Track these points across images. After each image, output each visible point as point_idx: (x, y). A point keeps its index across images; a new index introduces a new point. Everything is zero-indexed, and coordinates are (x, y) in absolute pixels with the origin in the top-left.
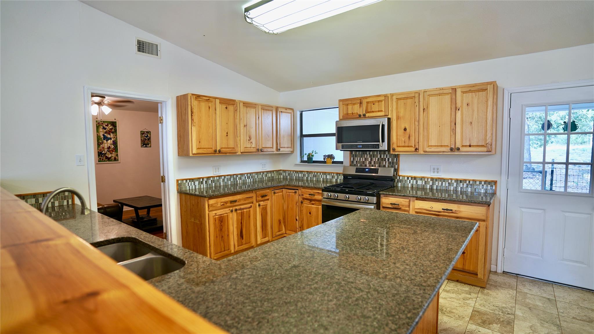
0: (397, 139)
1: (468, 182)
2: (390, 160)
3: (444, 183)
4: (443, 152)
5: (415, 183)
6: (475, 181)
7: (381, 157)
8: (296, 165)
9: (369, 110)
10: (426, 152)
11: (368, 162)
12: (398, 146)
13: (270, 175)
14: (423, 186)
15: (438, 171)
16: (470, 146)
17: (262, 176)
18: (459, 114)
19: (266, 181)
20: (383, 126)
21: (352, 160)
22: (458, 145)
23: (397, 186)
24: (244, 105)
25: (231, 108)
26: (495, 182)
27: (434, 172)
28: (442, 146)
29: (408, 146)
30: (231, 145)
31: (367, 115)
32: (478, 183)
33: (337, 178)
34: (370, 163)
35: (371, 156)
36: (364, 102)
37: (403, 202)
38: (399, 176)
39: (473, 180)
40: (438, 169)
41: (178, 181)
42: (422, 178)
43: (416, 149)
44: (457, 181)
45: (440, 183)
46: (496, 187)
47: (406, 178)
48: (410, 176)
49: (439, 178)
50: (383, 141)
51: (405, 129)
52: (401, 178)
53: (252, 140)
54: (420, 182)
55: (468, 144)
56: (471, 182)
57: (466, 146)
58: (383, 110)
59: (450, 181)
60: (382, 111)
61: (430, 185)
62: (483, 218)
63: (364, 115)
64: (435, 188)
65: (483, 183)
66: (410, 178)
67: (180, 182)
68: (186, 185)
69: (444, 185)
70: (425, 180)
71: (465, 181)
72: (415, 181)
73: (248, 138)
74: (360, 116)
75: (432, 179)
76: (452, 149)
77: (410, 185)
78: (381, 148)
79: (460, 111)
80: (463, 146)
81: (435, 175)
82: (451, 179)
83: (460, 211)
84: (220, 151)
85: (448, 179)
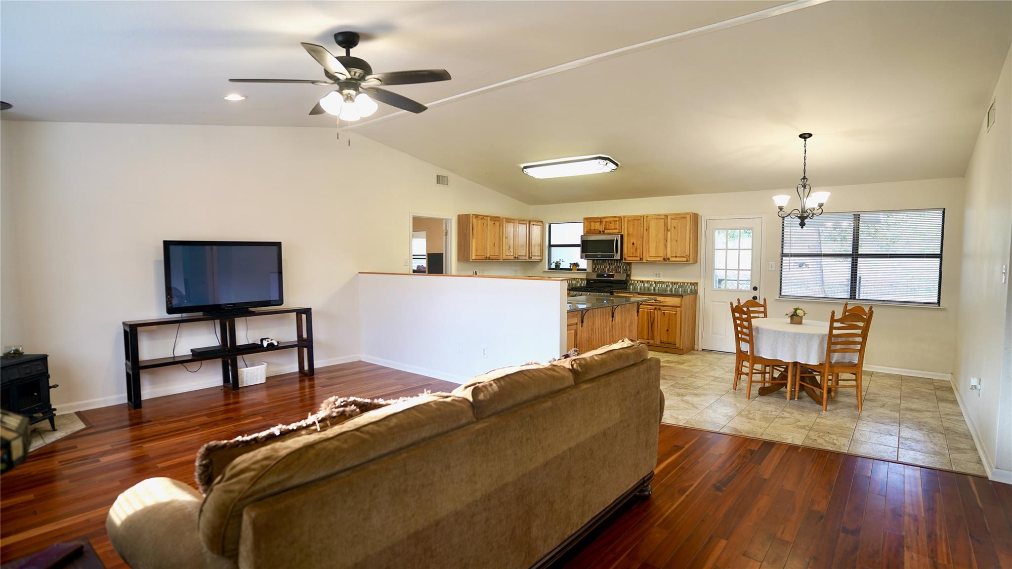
0: (627, 251)
1: (679, 284)
2: (624, 268)
4: (659, 261)
5: (643, 285)
6: (684, 283)
7: (617, 265)
8: (545, 272)
9: (607, 228)
10: (648, 261)
11: (607, 269)
12: (628, 257)
14: (648, 287)
15: (659, 275)
16: (676, 257)
18: (669, 234)
20: (617, 241)
21: (594, 267)
22: (669, 256)
23: (629, 288)
24: (507, 220)
25: (497, 223)
26: (697, 284)
27: (656, 277)
28: (658, 257)
29: (635, 257)
30: (497, 253)
31: (606, 231)
32: (686, 284)
33: (581, 283)
34: (609, 270)
35: (609, 264)
36: (604, 221)
38: (631, 280)
39: (683, 283)
40: (659, 274)
42: (648, 282)
43: (641, 259)
44: (672, 283)
45: (661, 285)
46: (697, 287)
47: (636, 282)
48: (639, 280)
49: (660, 281)
50: (617, 252)
51: (633, 244)
52: (632, 281)
53: (510, 250)
54: (646, 285)
55: (675, 256)
56: (681, 284)
57: (673, 257)
58: (618, 228)
59: (667, 284)
60: (617, 229)
61: (653, 287)
62: (679, 305)
63: (603, 232)
64: (657, 288)
65: (689, 284)
66: (639, 282)
69: (663, 286)
71: (678, 283)
72: (643, 284)
73: (508, 248)
74: (600, 232)
75: (655, 282)
76: (664, 259)
77: (639, 288)
78: (615, 258)
79: (670, 232)
80: (672, 257)
81: (657, 279)
82: (668, 282)
83: (666, 302)
84: (489, 258)
85: (666, 282)
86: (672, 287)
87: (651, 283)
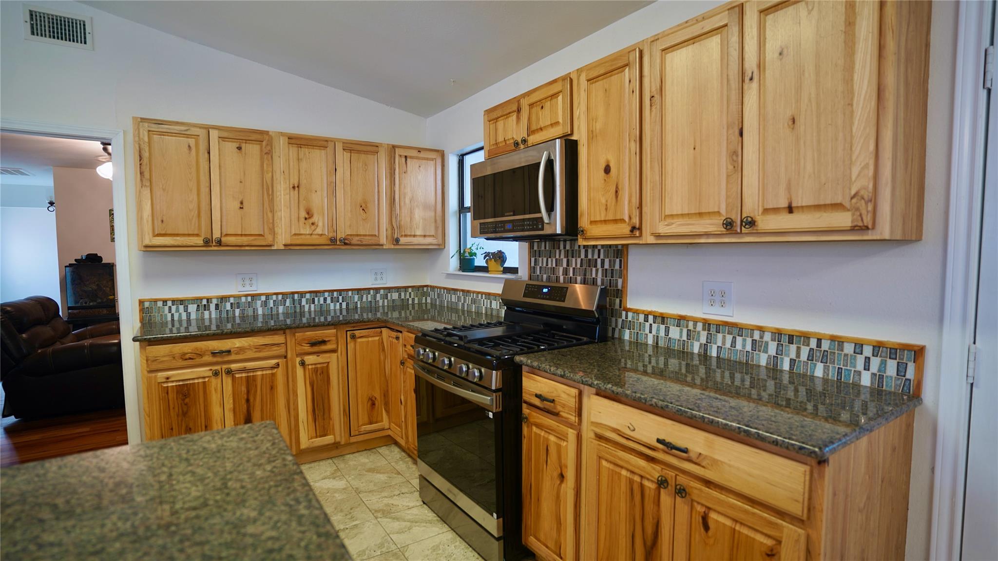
0: (589, 200)
1: (813, 343)
2: (607, 266)
3: (739, 340)
4: (707, 235)
5: (662, 333)
6: (838, 341)
8: (450, 276)
9: (534, 127)
10: (658, 236)
11: (561, 269)
12: (592, 222)
13: (395, 296)
14: (684, 345)
15: (723, 298)
16: (790, 209)
17: (375, 297)
18: (752, 92)
19: (386, 308)
20: (550, 163)
21: (533, 264)
22: (751, 207)
23: (621, 340)
25: (253, 150)
26: (918, 353)
27: (712, 303)
28: (700, 215)
29: (615, 221)
31: (532, 139)
32: (849, 349)
34: (566, 272)
35: (567, 256)
36: (525, 103)
37: (563, 396)
38: (627, 310)
39: (833, 339)
40: (723, 294)
41: (141, 302)
42: (681, 320)
43: (633, 229)
44: (778, 334)
45: (729, 338)
46: (920, 371)
47: (642, 317)
48: (650, 313)
49: (726, 324)
50: (550, 208)
51: (607, 170)
52: (630, 314)
53: (315, 219)
54: (675, 333)
55: (784, 204)
56: (825, 345)
57: (776, 210)
58: (561, 121)
59: (757, 335)
60: (557, 123)
61: (701, 344)
63: (524, 141)
64: (714, 354)
65: (868, 351)
66: (651, 318)
67: (147, 304)
68: (163, 312)
69: (739, 346)
70: (687, 327)
71: (805, 337)
72: (663, 327)
73: (303, 214)
74: (516, 144)
75: (707, 324)
76: (729, 225)
77: (650, 341)
78: (548, 231)
79: (755, 85)
80: (766, 211)
81: (716, 314)
82: (762, 330)
83: (715, 462)
85: (752, 329)
86: (780, 352)
87: (691, 327)
